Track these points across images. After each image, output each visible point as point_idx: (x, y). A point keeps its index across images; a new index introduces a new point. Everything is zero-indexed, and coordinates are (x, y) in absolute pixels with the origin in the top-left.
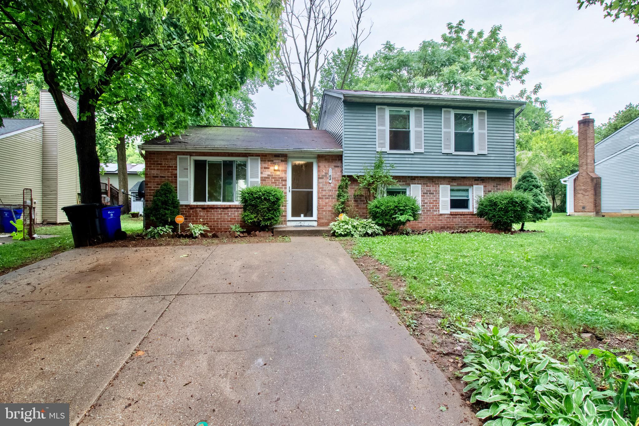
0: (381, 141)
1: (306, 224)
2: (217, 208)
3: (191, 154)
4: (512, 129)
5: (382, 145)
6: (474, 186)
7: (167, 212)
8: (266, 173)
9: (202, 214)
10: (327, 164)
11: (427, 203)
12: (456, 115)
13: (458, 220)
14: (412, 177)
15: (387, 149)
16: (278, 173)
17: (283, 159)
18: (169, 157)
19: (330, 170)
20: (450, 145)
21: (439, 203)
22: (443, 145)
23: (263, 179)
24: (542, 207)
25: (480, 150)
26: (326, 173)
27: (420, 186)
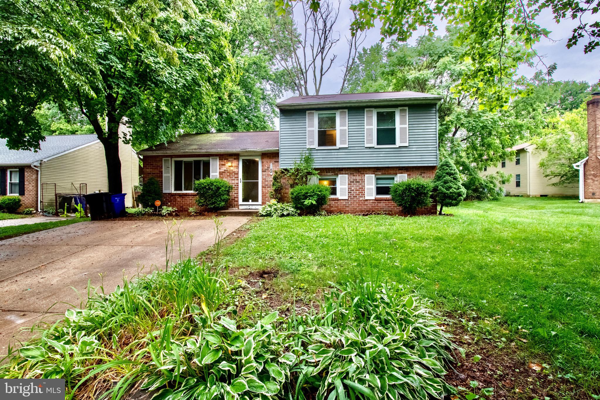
0: (311, 140)
1: (254, 207)
2: (189, 195)
3: (171, 157)
4: (435, 122)
5: (312, 143)
6: (398, 175)
7: (149, 198)
8: (223, 169)
9: (179, 199)
10: (269, 160)
11: (353, 190)
12: (378, 113)
13: (382, 204)
14: (340, 168)
15: (315, 145)
16: (232, 168)
17: (235, 157)
18: (158, 159)
19: (271, 164)
20: (372, 140)
21: (364, 190)
22: (365, 140)
23: (221, 173)
24: (451, 193)
25: (401, 142)
26: (268, 168)
27: (347, 175)
